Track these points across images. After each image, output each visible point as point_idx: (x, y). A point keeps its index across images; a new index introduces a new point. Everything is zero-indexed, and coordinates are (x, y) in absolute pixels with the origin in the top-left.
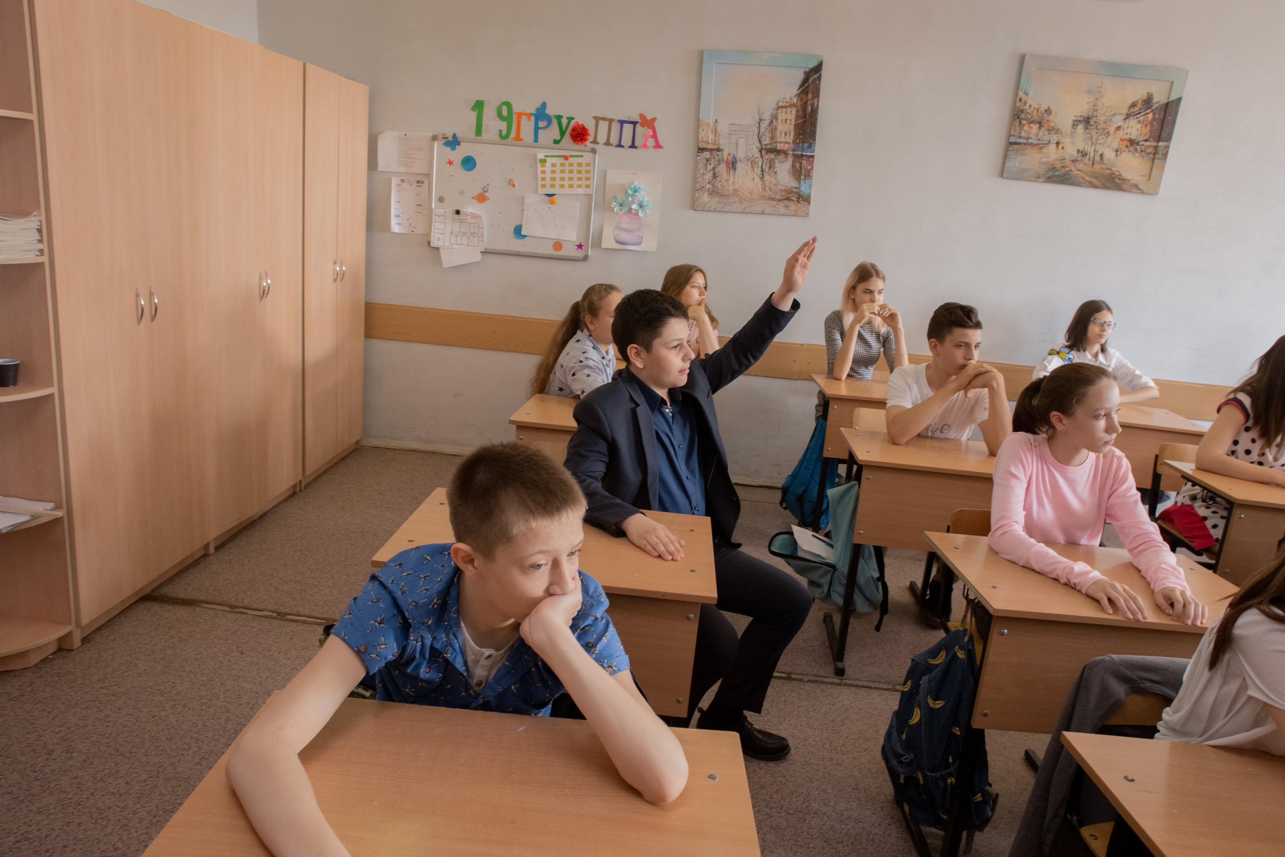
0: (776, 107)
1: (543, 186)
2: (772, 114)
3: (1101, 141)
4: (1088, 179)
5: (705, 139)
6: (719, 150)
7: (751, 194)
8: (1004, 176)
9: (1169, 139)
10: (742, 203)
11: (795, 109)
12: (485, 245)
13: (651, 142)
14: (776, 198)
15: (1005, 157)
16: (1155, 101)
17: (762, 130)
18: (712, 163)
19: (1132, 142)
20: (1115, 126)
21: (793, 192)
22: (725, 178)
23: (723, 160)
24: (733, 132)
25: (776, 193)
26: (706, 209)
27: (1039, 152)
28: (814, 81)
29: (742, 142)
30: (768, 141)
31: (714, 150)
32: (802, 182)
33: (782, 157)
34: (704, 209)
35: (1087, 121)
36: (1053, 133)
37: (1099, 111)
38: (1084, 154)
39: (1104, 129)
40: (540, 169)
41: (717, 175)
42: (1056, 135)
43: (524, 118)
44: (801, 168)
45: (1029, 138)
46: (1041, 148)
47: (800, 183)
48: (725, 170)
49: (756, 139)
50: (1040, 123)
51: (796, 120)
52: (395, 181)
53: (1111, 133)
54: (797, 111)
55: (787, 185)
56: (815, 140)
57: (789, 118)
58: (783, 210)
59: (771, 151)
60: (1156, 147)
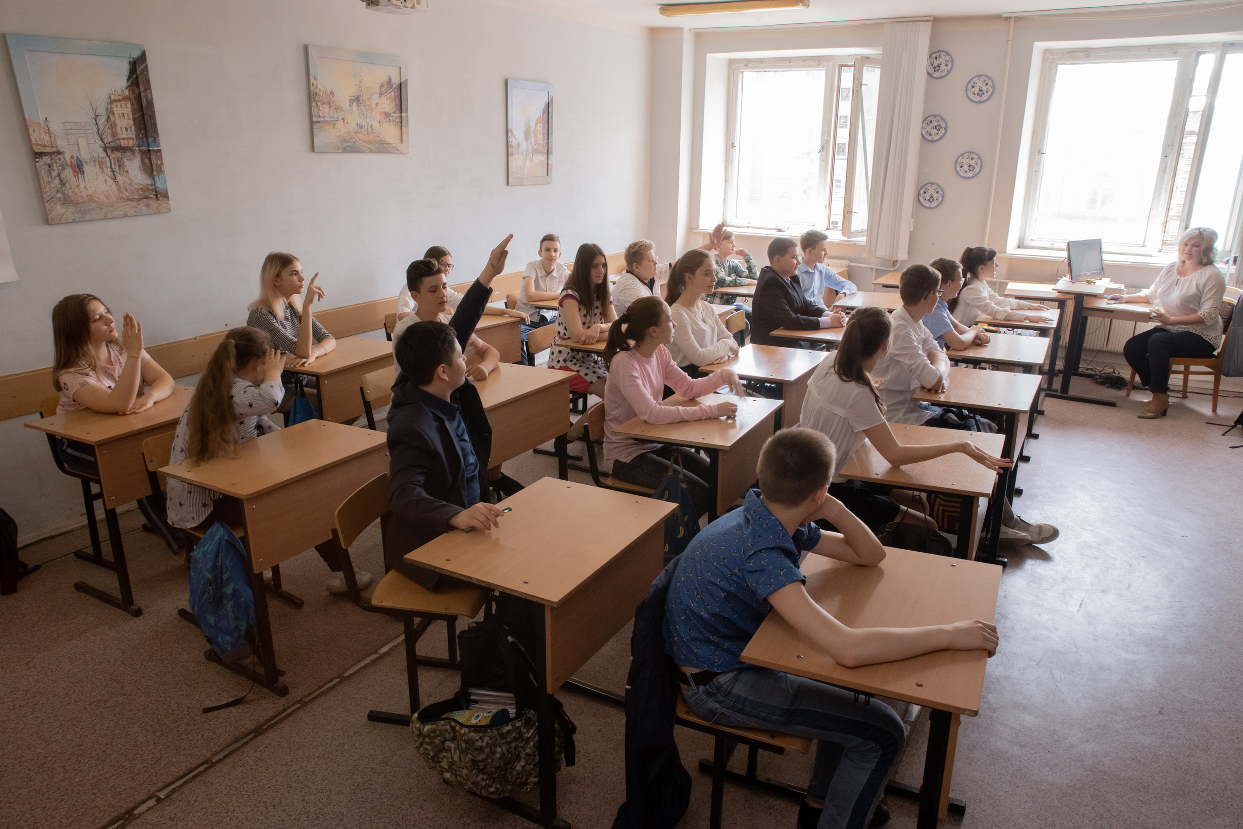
0: (109, 101)
2: (107, 109)
3: (369, 115)
4: (368, 146)
5: (40, 142)
6: (59, 153)
7: (107, 197)
8: (316, 149)
9: (406, 110)
10: (101, 209)
11: (129, 103)
14: (134, 198)
15: (311, 135)
17: (101, 128)
18: (56, 169)
19: (387, 115)
20: (375, 103)
21: (149, 190)
22: (75, 184)
23: (66, 164)
24: (69, 131)
25: (133, 193)
26: (64, 221)
27: (334, 128)
28: (142, 71)
30: (110, 139)
31: (54, 153)
32: (156, 178)
33: (128, 154)
34: (60, 222)
35: (357, 100)
36: (339, 111)
37: (363, 91)
38: (361, 127)
39: (369, 105)
41: (65, 181)
42: (341, 113)
44: (151, 164)
47: (154, 179)
48: (72, 174)
49: (97, 137)
50: (329, 103)
51: (133, 114)
53: (374, 108)
54: (132, 105)
55: (142, 183)
56: (157, 134)
57: (125, 112)
58: (144, 209)
59: (115, 149)
60: (401, 117)
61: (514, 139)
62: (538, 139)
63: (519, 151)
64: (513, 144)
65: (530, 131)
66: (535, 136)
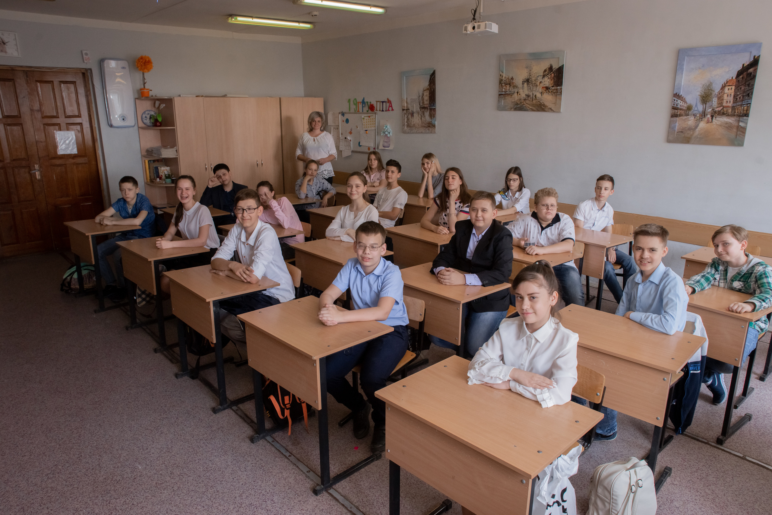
0: (423, 90)
1: (364, 127)
2: (422, 93)
3: (535, 89)
4: (530, 107)
5: (405, 106)
6: (408, 109)
7: (418, 125)
8: (499, 109)
9: (561, 84)
10: (416, 129)
11: (428, 91)
12: (352, 149)
13: (390, 108)
14: (426, 126)
15: (499, 101)
16: (554, 68)
17: (420, 100)
18: (407, 115)
19: (547, 88)
20: (539, 82)
21: (431, 123)
22: (411, 120)
23: (410, 113)
24: (412, 102)
25: (425, 124)
26: (407, 133)
27: (511, 97)
28: (433, 78)
29: (415, 105)
30: (422, 104)
33: (426, 110)
35: (527, 81)
36: (515, 88)
37: (532, 76)
38: (528, 96)
39: (535, 84)
40: (363, 121)
41: (409, 119)
43: (359, 103)
44: (432, 114)
45: (506, 91)
46: (512, 95)
47: (432, 120)
48: (411, 117)
49: (418, 104)
50: (510, 84)
51: (429, 95)
52: (332, 128)
53: (538, 85)
55: (428, 121)
56: (435, 102)
57: (427, 94)
58: (428, 131)
59: (423, 108)
60: (557, 89)
61: (682, 102)
62: (725, 101)
63: (690, 113)
64: (679, 107)
65: (711, 94)
66: (720, 98)
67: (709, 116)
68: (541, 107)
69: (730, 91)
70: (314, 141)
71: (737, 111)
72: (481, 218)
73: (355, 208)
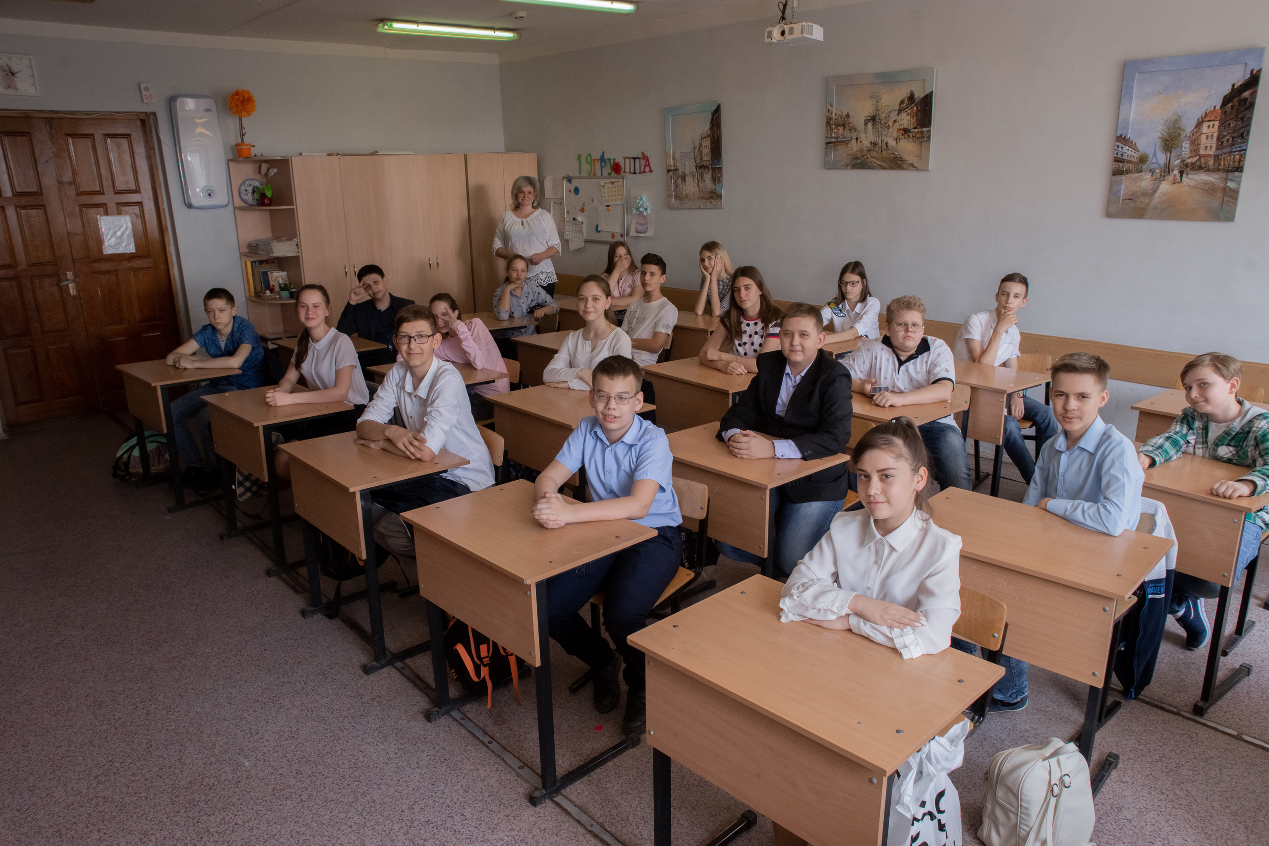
0: (701, 138)
1: (605, 201)
2: (699, 143)
3: (885, 133)
4: (878, 163)
5: (671, 164)
6: (677, 170)
7: (694, 196)
8: (827, 167)
9: (929, 124)
10: (690, 202)
11: (710, 138)
12: (585, 237)
13: (647, 169)
14: (706, 197)
15: (826, 154)
16: (916, 97)
17: (696, 154)
18: (675, 179)
19: (906, 131)
20: (892, 120)
21: (714, 193)
22: (681, 187)
23: (679, 176)
24: (683, 157)
25: (705, 194)
26: (675, 208)
27: (845, 147)
28: (717, 117)
29: (687, 163)
30: (699, 161)
31: (675, 170)
33: (706, 170)
34: (673, 208)
35: (873, 119)
36: (853, 131)
37: (880, 110)
38: (874, 144)
39: (885, 123)
40: (603, 191)
41: (677, 185)
42: (855, 133)
43: (596, 162)
44: (716, 176)
45: (838, 137)
46: (847, 144)
47: (716, 186)
48: (681, 182)
49: (693, 160)
50: (844, 125)
51: (711, 145)
52: (552, 203)
53: (891, 125)
55: (710, 188)
56: (721, 157)
57: (708, 145)
58: (708, 205)
59: (701, 167)
60: (922, 132)
61: (1130, 149)
62: (1202, 146)
63: (1145, 167)
64: (1126, 158)
65: (1179, 135)
66: (1195, 142)
67: (1176, 172)
68: (896, 163)
69: (1211, 130)
70: (523, 224)
71: (1222, 163)
72: (799, 348)
73: (592, 335)
